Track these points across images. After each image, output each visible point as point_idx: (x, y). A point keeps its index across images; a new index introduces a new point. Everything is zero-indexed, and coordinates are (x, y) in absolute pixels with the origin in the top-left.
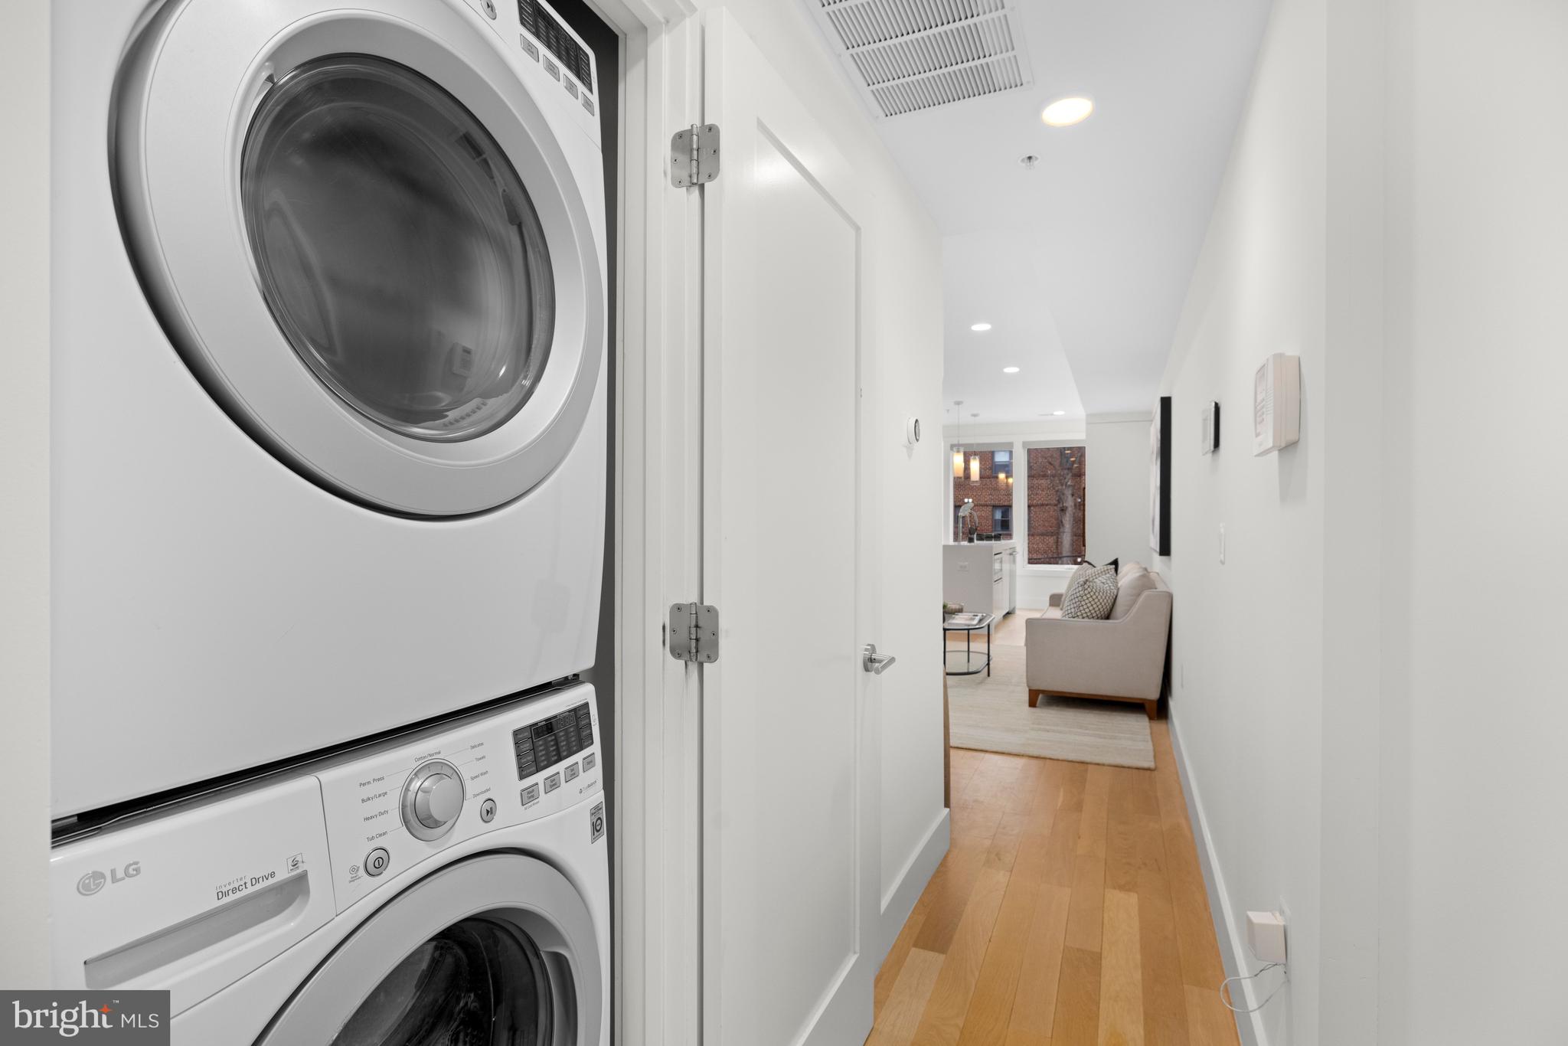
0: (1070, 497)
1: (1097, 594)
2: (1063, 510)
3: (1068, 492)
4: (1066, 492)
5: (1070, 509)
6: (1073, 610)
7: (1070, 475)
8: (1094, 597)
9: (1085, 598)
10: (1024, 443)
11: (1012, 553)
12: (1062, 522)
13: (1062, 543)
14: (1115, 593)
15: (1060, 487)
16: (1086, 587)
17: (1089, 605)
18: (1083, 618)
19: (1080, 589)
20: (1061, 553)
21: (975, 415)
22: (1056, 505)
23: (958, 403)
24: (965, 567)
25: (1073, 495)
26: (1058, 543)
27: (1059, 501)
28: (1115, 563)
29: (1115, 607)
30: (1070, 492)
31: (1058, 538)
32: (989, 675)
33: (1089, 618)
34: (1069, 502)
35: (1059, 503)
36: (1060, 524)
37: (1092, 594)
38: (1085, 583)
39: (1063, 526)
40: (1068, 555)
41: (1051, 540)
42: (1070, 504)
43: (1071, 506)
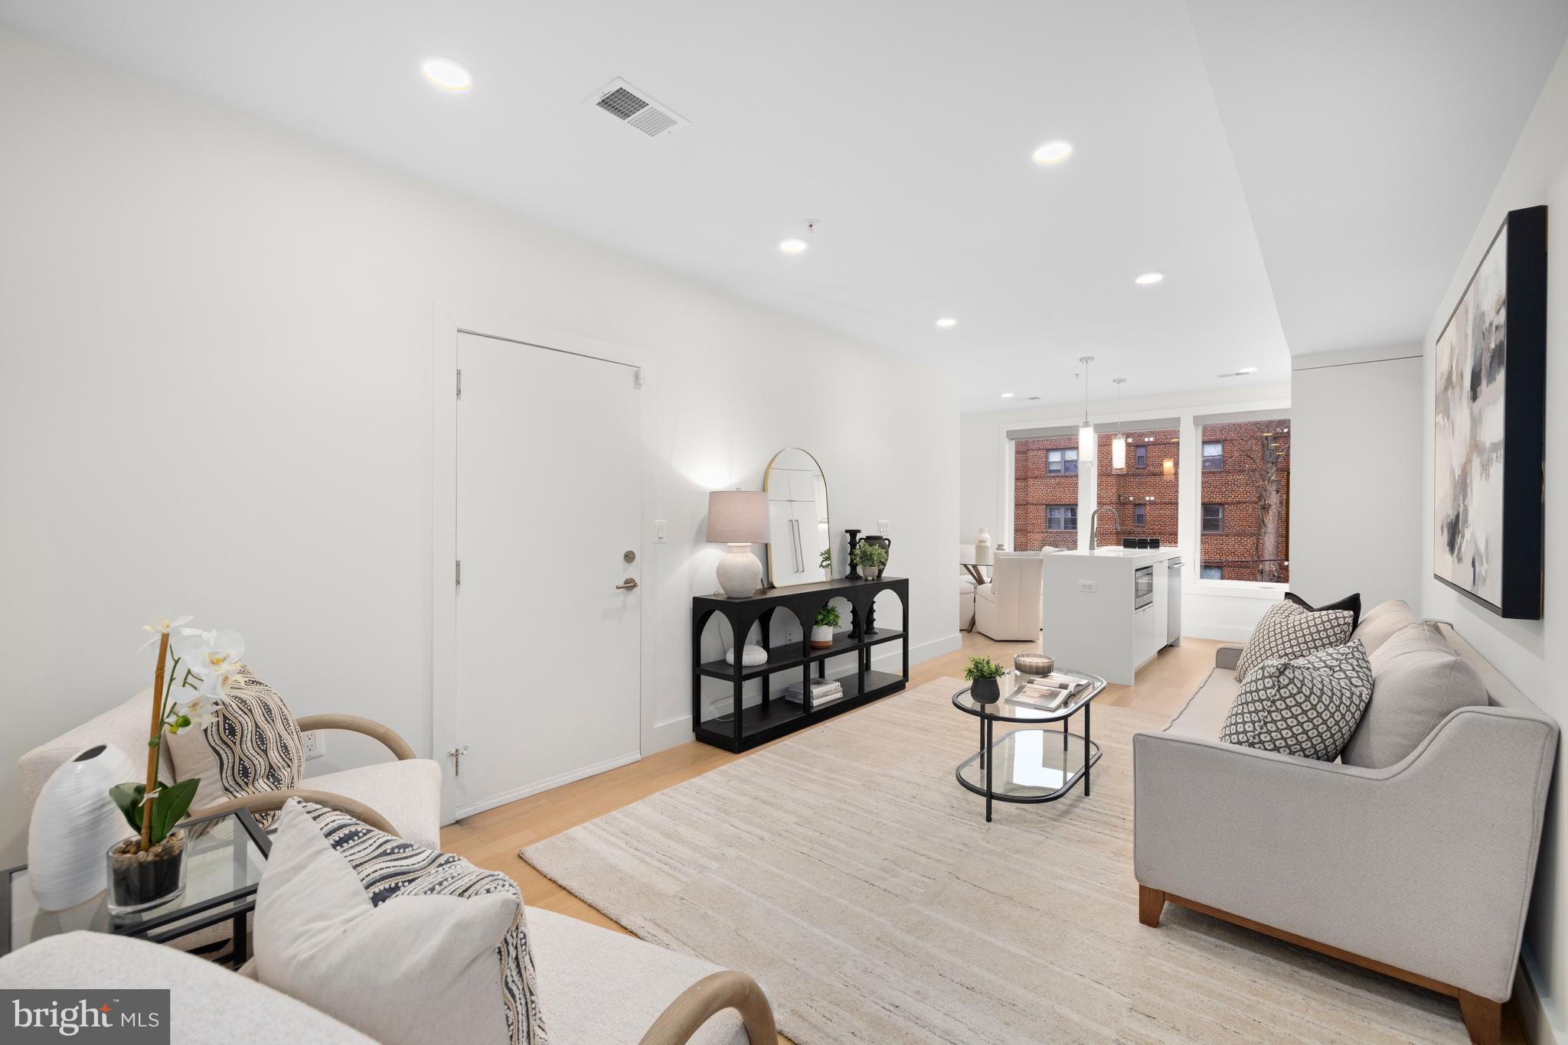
0: (1274, 493)
1: (1314, 700)
2: (1266, 508)
3: (1272, 488)
4: (1269, 488)
5: (1274, 506)
6: (1249, 727)
7: (1275, 469)
8: (1306, 706)
9: (1280, 705)
10: (1196, 419)
11: (1174, 566)
12: (1263, 521)
13: (1263, 544)
14: (1365, 698)
15: (1261, 483)
16: (1284, 680)
17: (1292, 722)
18: (1276, 749)
19: (1269, 682)
20: (1262, 556)
21: (1119, 381)
22: (1256, 503)
23: (1085, 360)
24: (1090, 586)
25: (1278, 492)
26: (1258, 546)
27: (1259, 498)
28: (1353, 604)
29: (1363, 732)
30: (1274, 488)
31: (1258, 539)
32: (1087, 793)
33: (1292, 753)
34: (1274, 499)
35: (1260, 500)
36: (1261, 524)
37: (1300, 698)
38: (1282, 673)
39: (1265, 525)
40: (1272, 558)
41: (1250, 542)
42: (1275, 501)
43: (1276, 504)
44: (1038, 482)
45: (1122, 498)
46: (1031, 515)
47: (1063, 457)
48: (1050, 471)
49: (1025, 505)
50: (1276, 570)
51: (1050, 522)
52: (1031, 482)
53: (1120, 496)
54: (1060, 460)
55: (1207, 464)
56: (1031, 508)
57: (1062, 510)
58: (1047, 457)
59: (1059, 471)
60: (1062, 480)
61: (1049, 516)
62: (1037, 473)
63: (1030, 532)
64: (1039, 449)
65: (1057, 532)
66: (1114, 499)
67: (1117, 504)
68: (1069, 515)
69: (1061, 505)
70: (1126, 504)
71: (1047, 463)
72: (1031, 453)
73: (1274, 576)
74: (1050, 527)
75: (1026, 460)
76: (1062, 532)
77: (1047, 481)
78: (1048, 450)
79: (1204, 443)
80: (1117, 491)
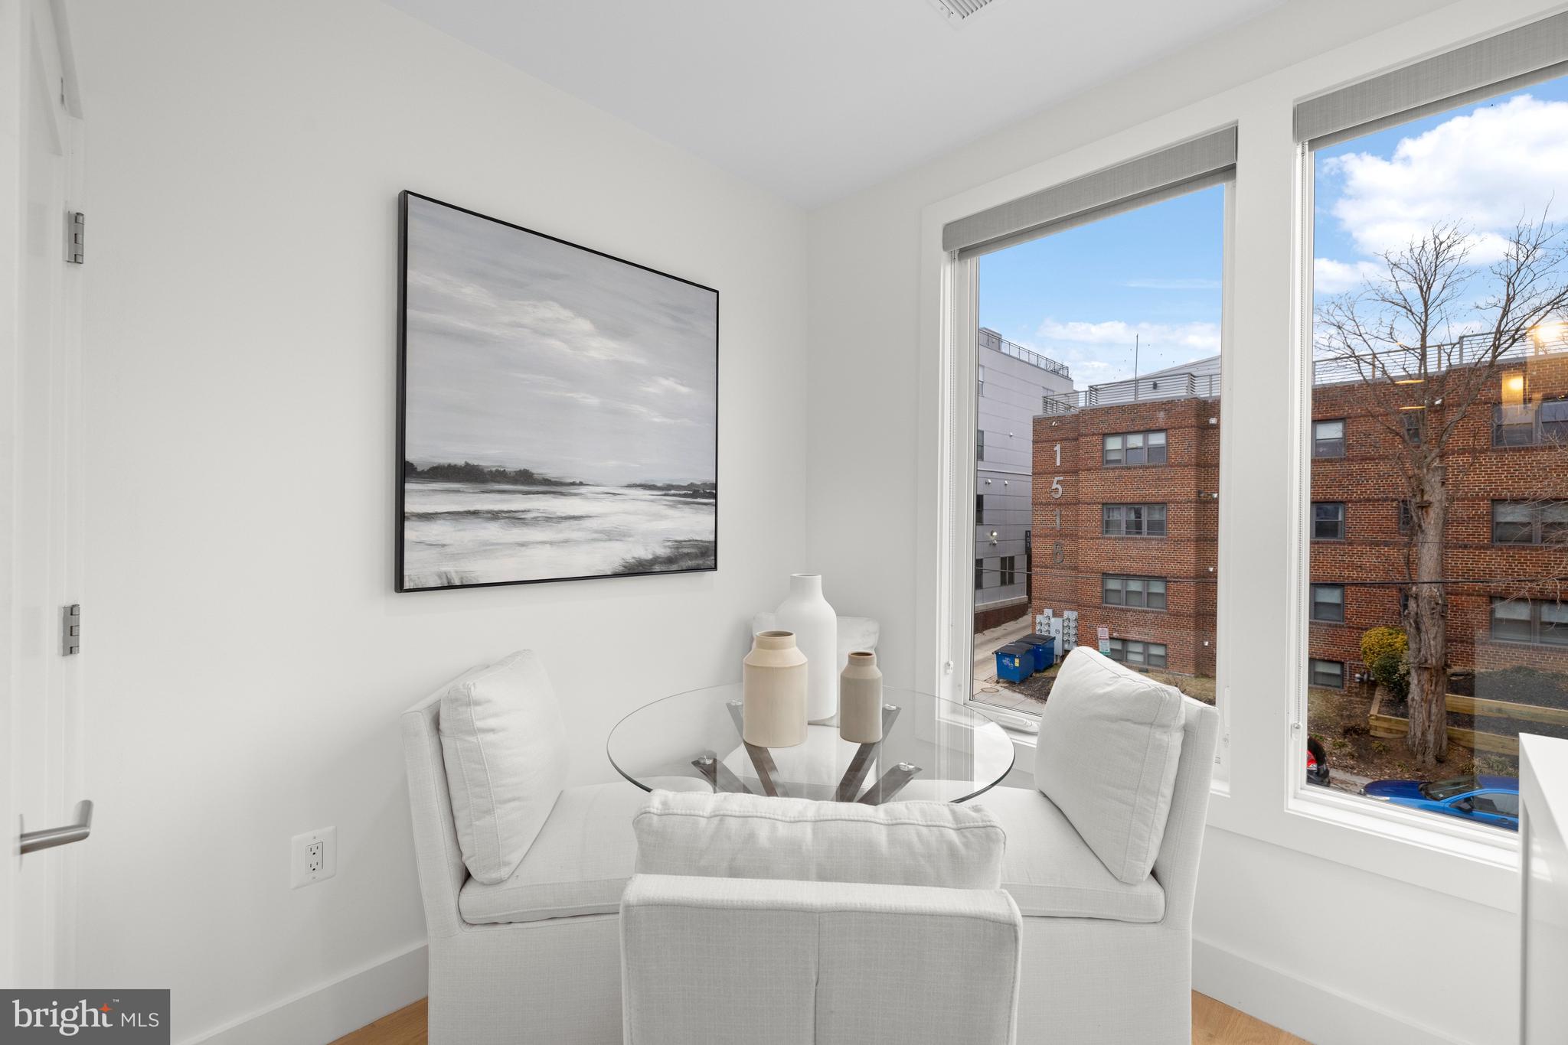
5: (1436, 505)
13: (1419, 559)
31: (1410, 551)
36: (1417, 529)
39: (1422, 531)
40: (1434, 579)
41: (1396, 555)
42: (1438, 498)
43: (1440, 501)
44: (1093, 475)
45: (1202, 495)
46: (1083, 517)
47: (1124, 443)
48: (1108, 462)
49: (1075, 504)
50: (1441, 595)
51: (1107, 525)
52: (1083, 475)
53: (1199, 492)
54: (1120, 447)
55: (1321, 450)
56: (1083, 508)
57: (1124, 510)
58: (1103, 443)
59: (1119, 461)
60: (1124, 472)
61: (1106, 518)
62: (1091, 464)
63: (1082, 538)
64: (1094, 434)
65: (1116, 539)
66: (1193, 496)
67: (1196, 502)
68: (1132, 517)
69: (1123, 504)
70: (1208, 503)
71: (1104, 452)
72: (1083, 440)
73: (1437, 604)
74: (1107, 532)
75: (1078, 448)
76: (1123, 539)
77: (1103, 473)
78: (1105, 435)
79: (1316, 421)
80: (1197, 486)
